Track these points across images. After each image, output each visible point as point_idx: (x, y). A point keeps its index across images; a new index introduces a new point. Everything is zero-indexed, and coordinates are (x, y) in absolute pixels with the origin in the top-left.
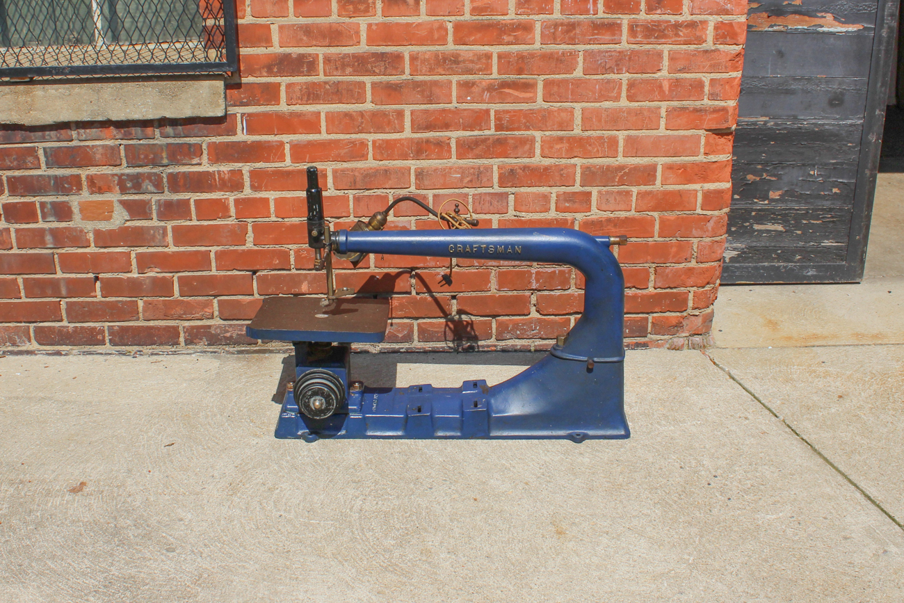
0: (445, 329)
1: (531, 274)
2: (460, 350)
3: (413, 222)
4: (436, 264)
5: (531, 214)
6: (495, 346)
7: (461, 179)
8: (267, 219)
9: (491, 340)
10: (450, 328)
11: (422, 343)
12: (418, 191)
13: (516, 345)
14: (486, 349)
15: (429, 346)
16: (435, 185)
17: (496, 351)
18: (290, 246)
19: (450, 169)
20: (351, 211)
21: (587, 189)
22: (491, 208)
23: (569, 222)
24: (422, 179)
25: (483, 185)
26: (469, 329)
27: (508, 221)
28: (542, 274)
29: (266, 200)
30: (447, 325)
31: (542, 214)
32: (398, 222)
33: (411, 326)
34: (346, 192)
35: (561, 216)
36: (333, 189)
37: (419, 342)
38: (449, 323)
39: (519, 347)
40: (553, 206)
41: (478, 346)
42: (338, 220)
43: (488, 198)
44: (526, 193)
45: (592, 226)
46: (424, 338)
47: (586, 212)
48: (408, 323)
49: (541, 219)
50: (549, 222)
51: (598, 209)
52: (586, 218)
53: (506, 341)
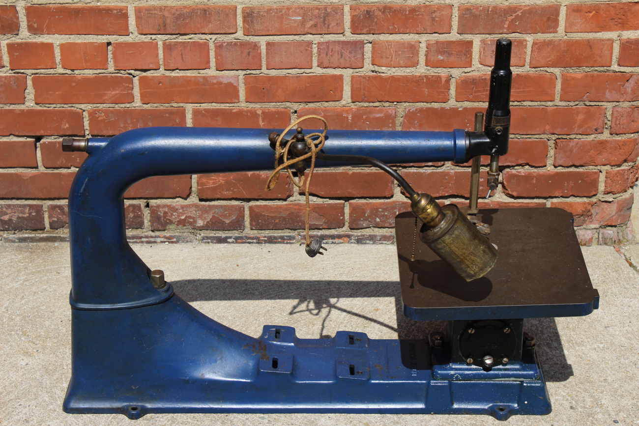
3: (241, 78)
5: (394, 70)
6: (348, 236)
7: (303, 23)
8: (52, 71)
9: (344, 229)
11: (256, 232)
12: (247, 38)
16: (268, 31)
18: (83, 106)
19: (288, 9)
20: (161, 62)
21: (467, 37)
22: (342, 60)
23: (444, 80)
24: (252, 22)
25: (330, 30)
27: (364, 77)
29: (50, 46)
31: (408, 70)
32: (222, 77)
33: (241, 210)
34: (154, 37)
35: (432, 72)
36: (136, 33)
37: (252, 229)
40: (422, 59)
41: (327, 237)
42: (144, 74)
43: (338, 48)
44: (387, 42)
45: (473, 86)
46: (259, 225)
47: (466, 68)
48: (237, 206)
49: (406, 76)
50: (416, 80)
51: (481, 64)
52: (465, 74)
53: (362, 230)
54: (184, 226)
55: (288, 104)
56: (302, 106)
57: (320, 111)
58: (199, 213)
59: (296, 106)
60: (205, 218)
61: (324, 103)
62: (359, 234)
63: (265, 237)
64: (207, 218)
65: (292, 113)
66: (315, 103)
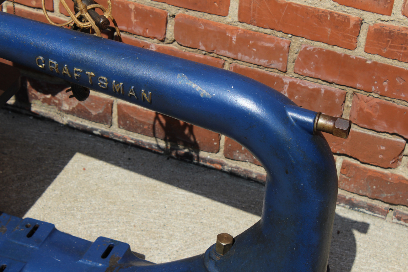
0: (155, 122)
1: (283, 83)
2: (173, 154)
4: (144, 32)
6: (222, 164)
9: (218, 154)
10: (161, 123)
11: (123, 131)
13: (251, 173)
14: (208, 164)
15: (132, 137)
17: (222, 171)
23: (352, 23)
26: (187, 131)
28: (299, 88)
30: (157, 118)
33: (109, 105)
37: (119, 127)
38: (160, 116)
39: (254, 176)
41: (198, 158)
45: (388, 39)
46: (126, 126)
47: (383, 15)
48: (104, 99)
49: (307, 7)
50: (318, 15)
51: (404, 15)
52: (381, 22)
53: (238, 162)
54: (50, 105)
55: (165, 6)
56: (181, 11)
57: (200, 22)
58: (65, 97)
59: (173, 10)
60: (71, 103)
61: (206, 14)
62: (234, 165)
63: (132, 139)
64: (73, 103)
65: (170, 17)
66: (196, 12)
